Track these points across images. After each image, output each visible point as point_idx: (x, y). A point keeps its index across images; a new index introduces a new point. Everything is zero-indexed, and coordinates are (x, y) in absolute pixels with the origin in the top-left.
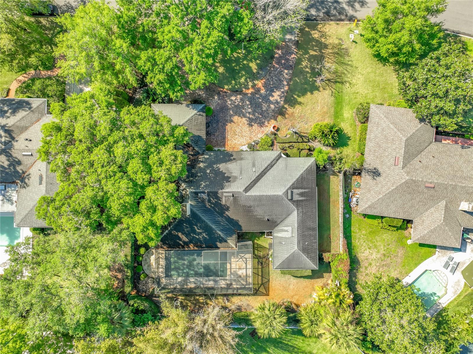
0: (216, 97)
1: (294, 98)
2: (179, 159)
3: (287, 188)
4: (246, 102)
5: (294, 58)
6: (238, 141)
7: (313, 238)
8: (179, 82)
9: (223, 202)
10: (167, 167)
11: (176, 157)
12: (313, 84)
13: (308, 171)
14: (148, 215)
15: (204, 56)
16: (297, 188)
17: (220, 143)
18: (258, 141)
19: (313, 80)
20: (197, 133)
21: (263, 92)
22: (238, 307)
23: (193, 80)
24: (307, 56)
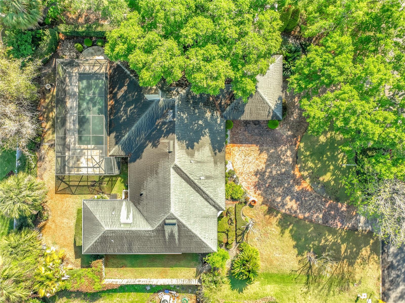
0: (289, 133)
1: (289, 226)
2: (213, 84)
3: (179, 218)
4: (284, 168)
5: (337, 226)
6: (238, 159)
7: (119, 248)
8: (311, 86)
9: (163, 140)
10: (202, 67)
11: (216, 79)
12: (306, 249)
13: (201, 243)
14: (141, 43)
15: (347, 115)
16: (179, 230)
17: (236, 138)
18: (238, 183)
19: (311, 248)
20: (247, 109)
21: (297, 188)
22: (43, 157)
23: (314, 102)
24: (339, 241)
